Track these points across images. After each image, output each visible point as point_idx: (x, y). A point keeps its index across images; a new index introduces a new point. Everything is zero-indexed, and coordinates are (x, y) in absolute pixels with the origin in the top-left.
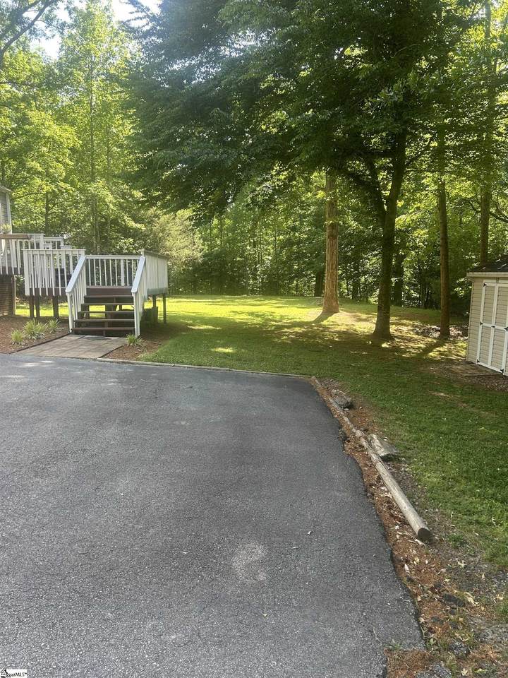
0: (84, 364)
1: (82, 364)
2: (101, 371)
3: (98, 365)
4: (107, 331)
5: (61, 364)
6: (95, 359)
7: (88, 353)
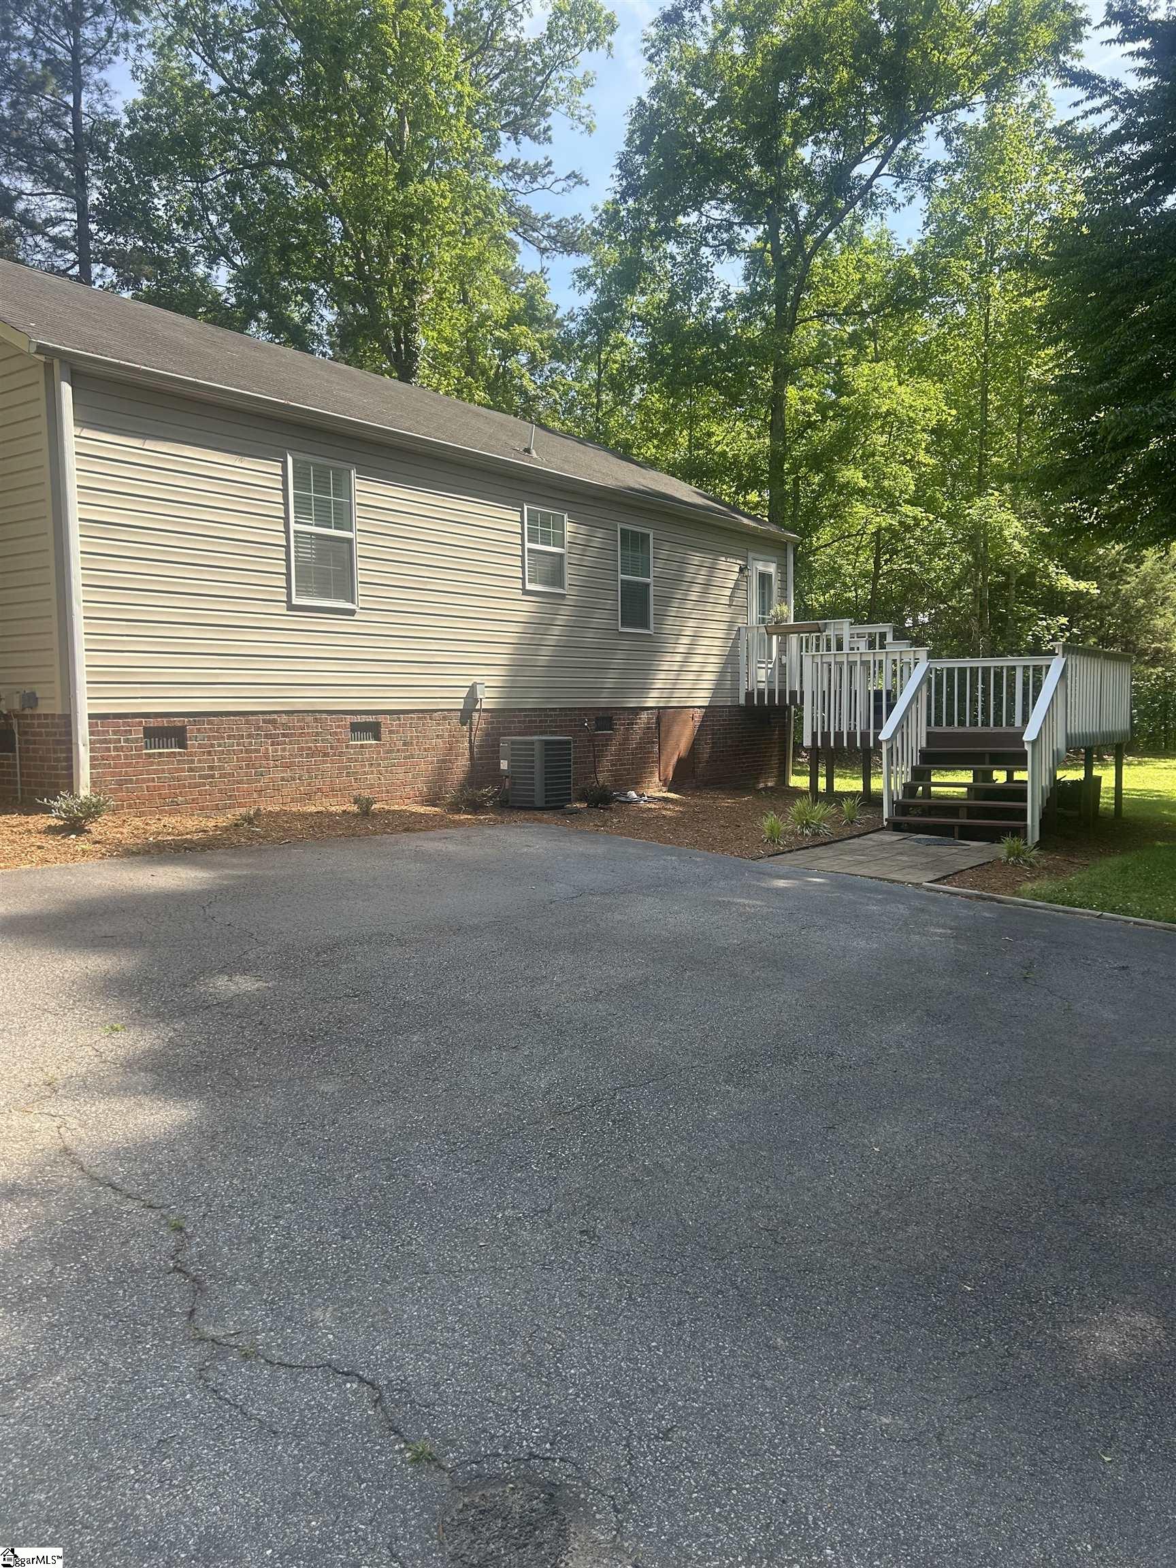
0: (890, 891)
1: (889, 892)
2: (922, 910)
3: (921, 897)
4: (962, 826)
5: (845, 887)
6: (918, 885)
7: (908, 870)
